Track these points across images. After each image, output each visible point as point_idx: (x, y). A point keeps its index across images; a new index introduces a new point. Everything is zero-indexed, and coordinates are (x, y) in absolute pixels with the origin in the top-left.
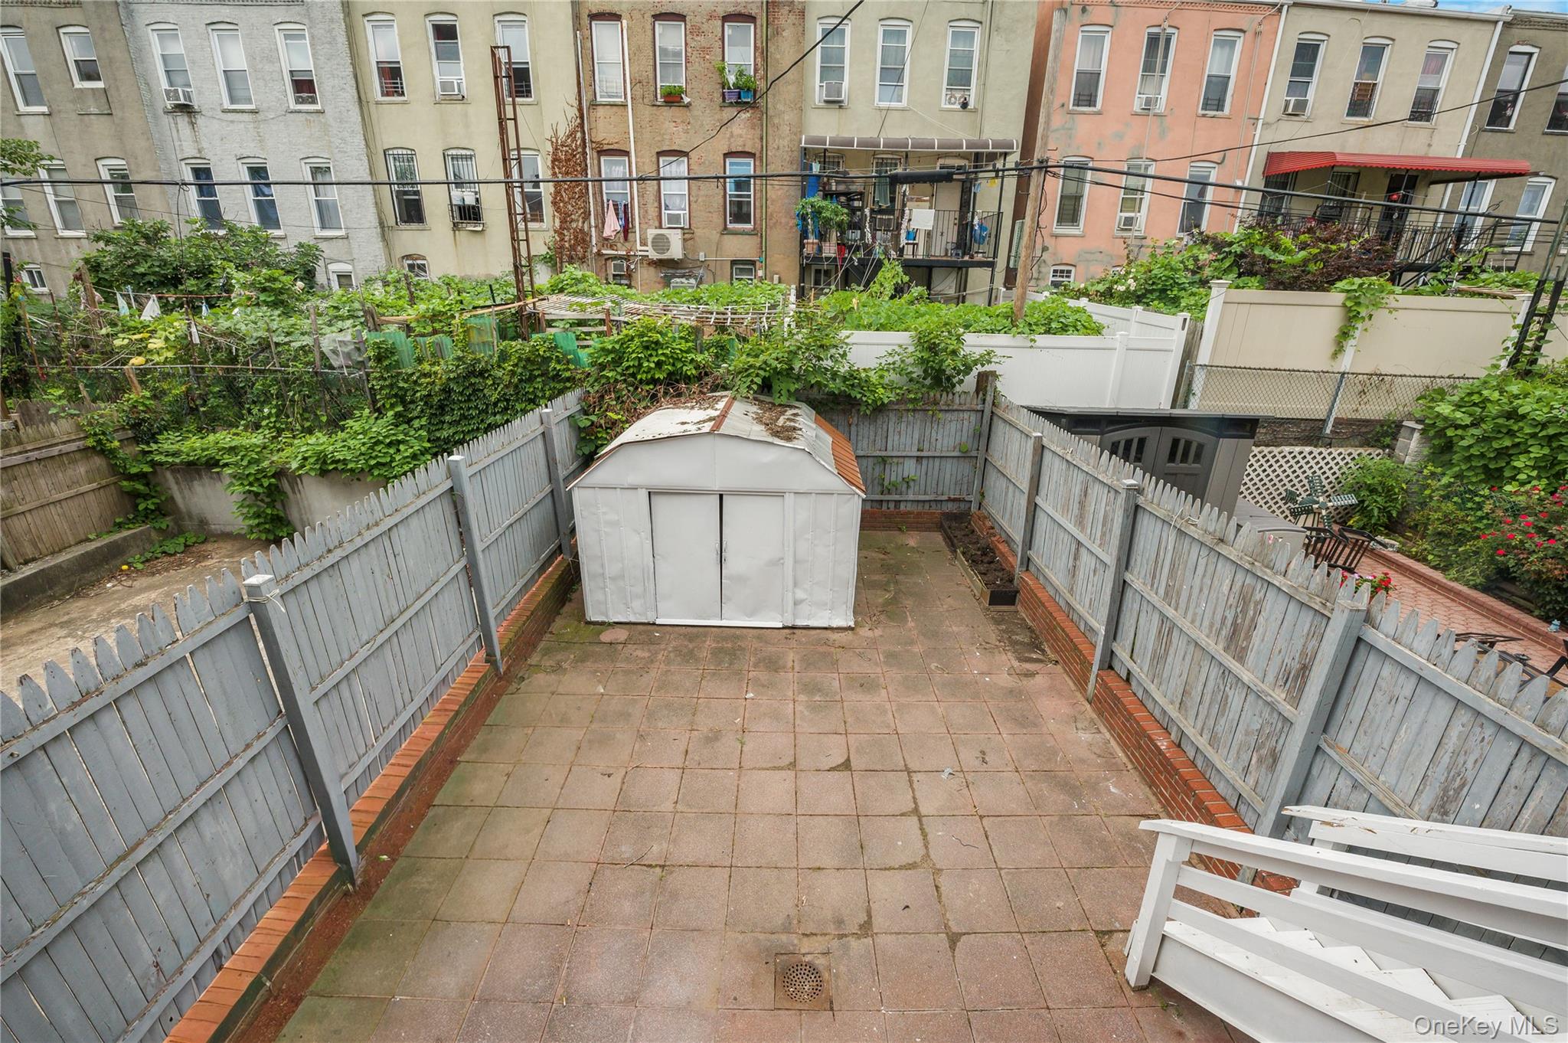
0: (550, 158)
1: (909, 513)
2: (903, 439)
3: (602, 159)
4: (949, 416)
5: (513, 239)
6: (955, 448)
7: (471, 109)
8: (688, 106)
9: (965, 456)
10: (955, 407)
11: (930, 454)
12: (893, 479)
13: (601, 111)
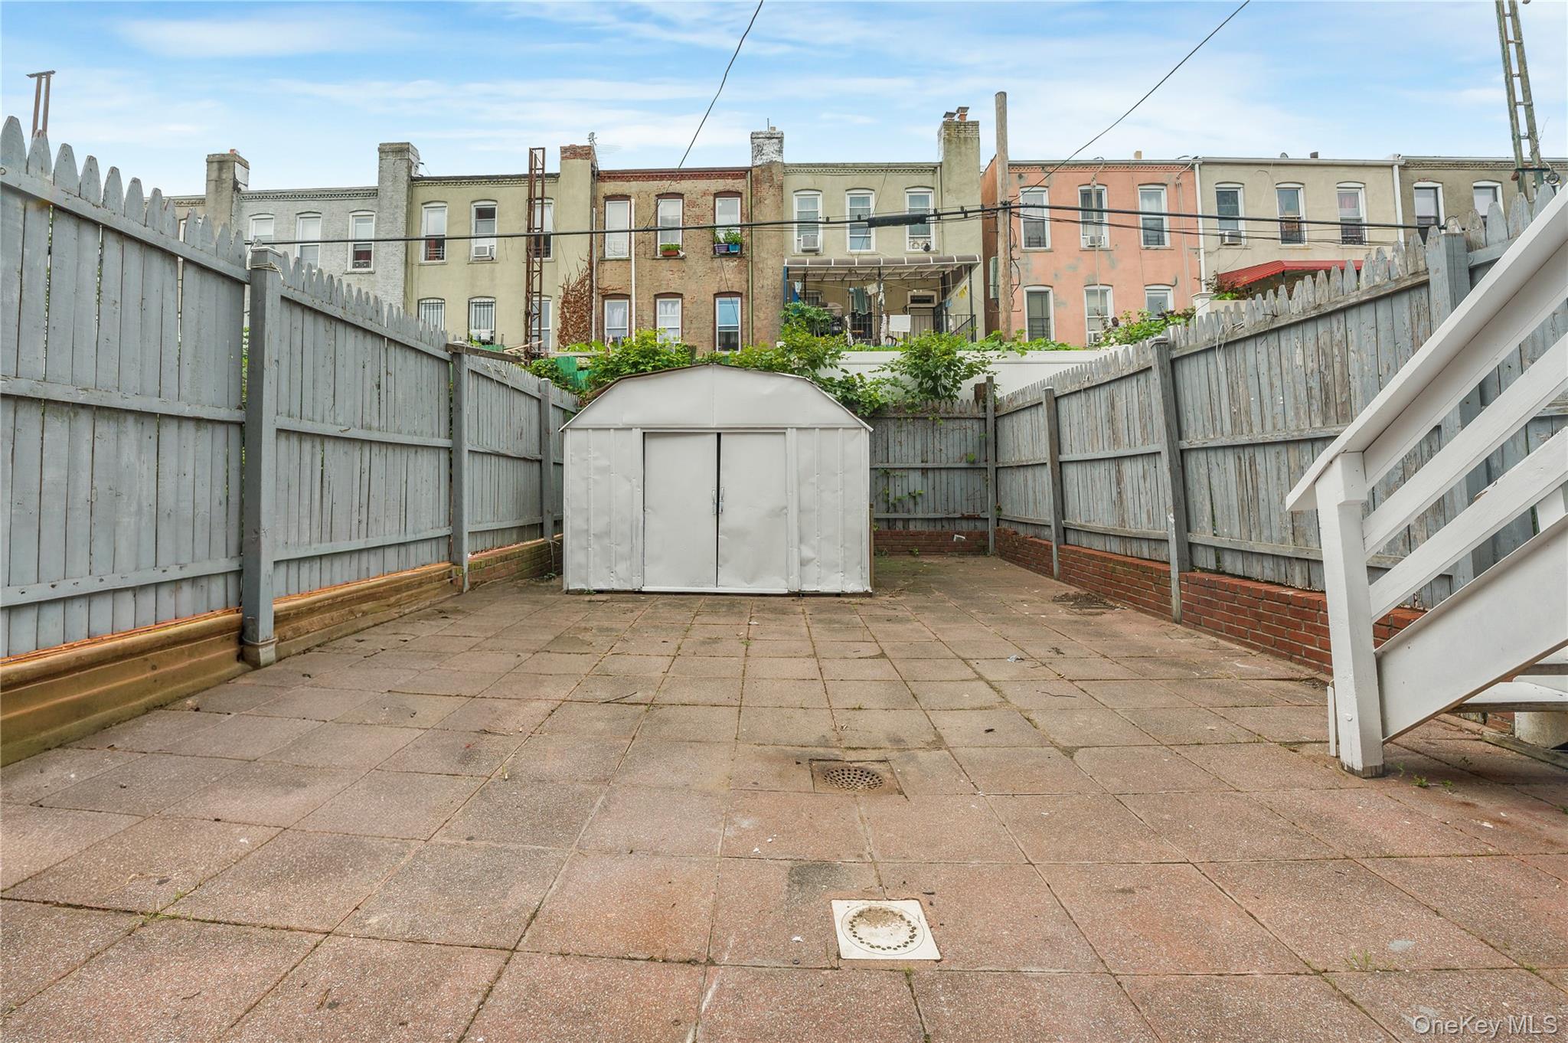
0: (560, 301)
1: (920, 533)
2: (904, 450)
3: (606, 302)
4: (951, 425)
5: (528, 291)
6: (961, 459)
7: (497, 267)
8: (683, 258)
9: (973, 468)
10: (956, 415)
11: (936, 465)
12: (899, 495)
13: (608, 265)
